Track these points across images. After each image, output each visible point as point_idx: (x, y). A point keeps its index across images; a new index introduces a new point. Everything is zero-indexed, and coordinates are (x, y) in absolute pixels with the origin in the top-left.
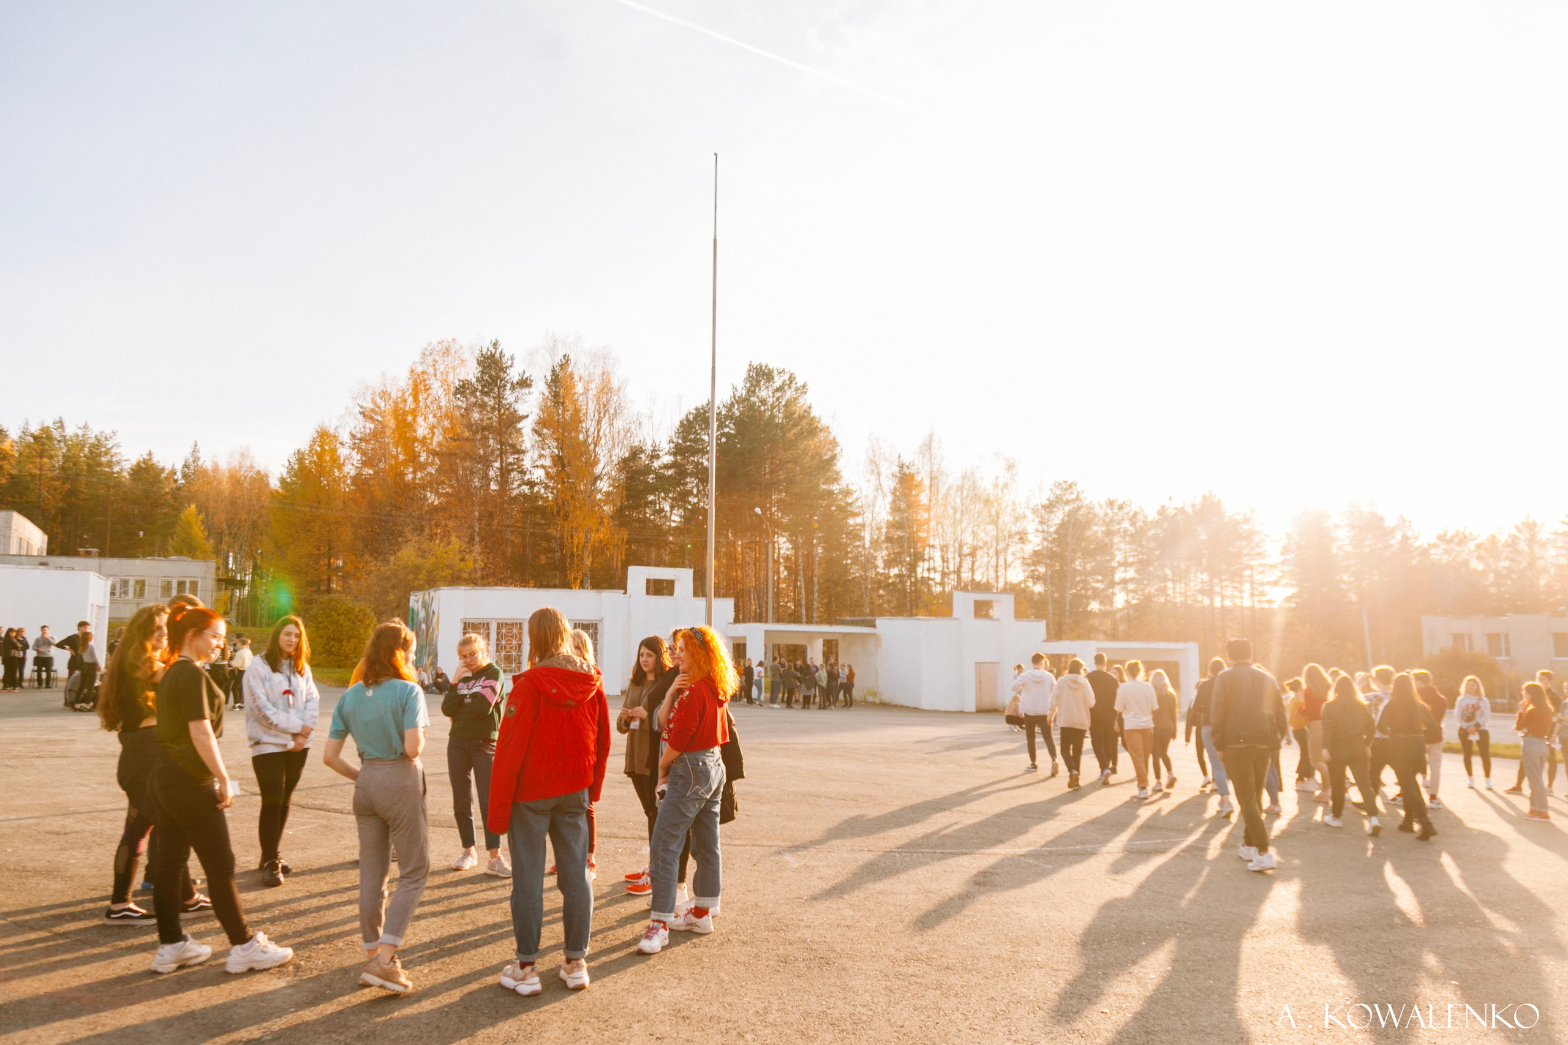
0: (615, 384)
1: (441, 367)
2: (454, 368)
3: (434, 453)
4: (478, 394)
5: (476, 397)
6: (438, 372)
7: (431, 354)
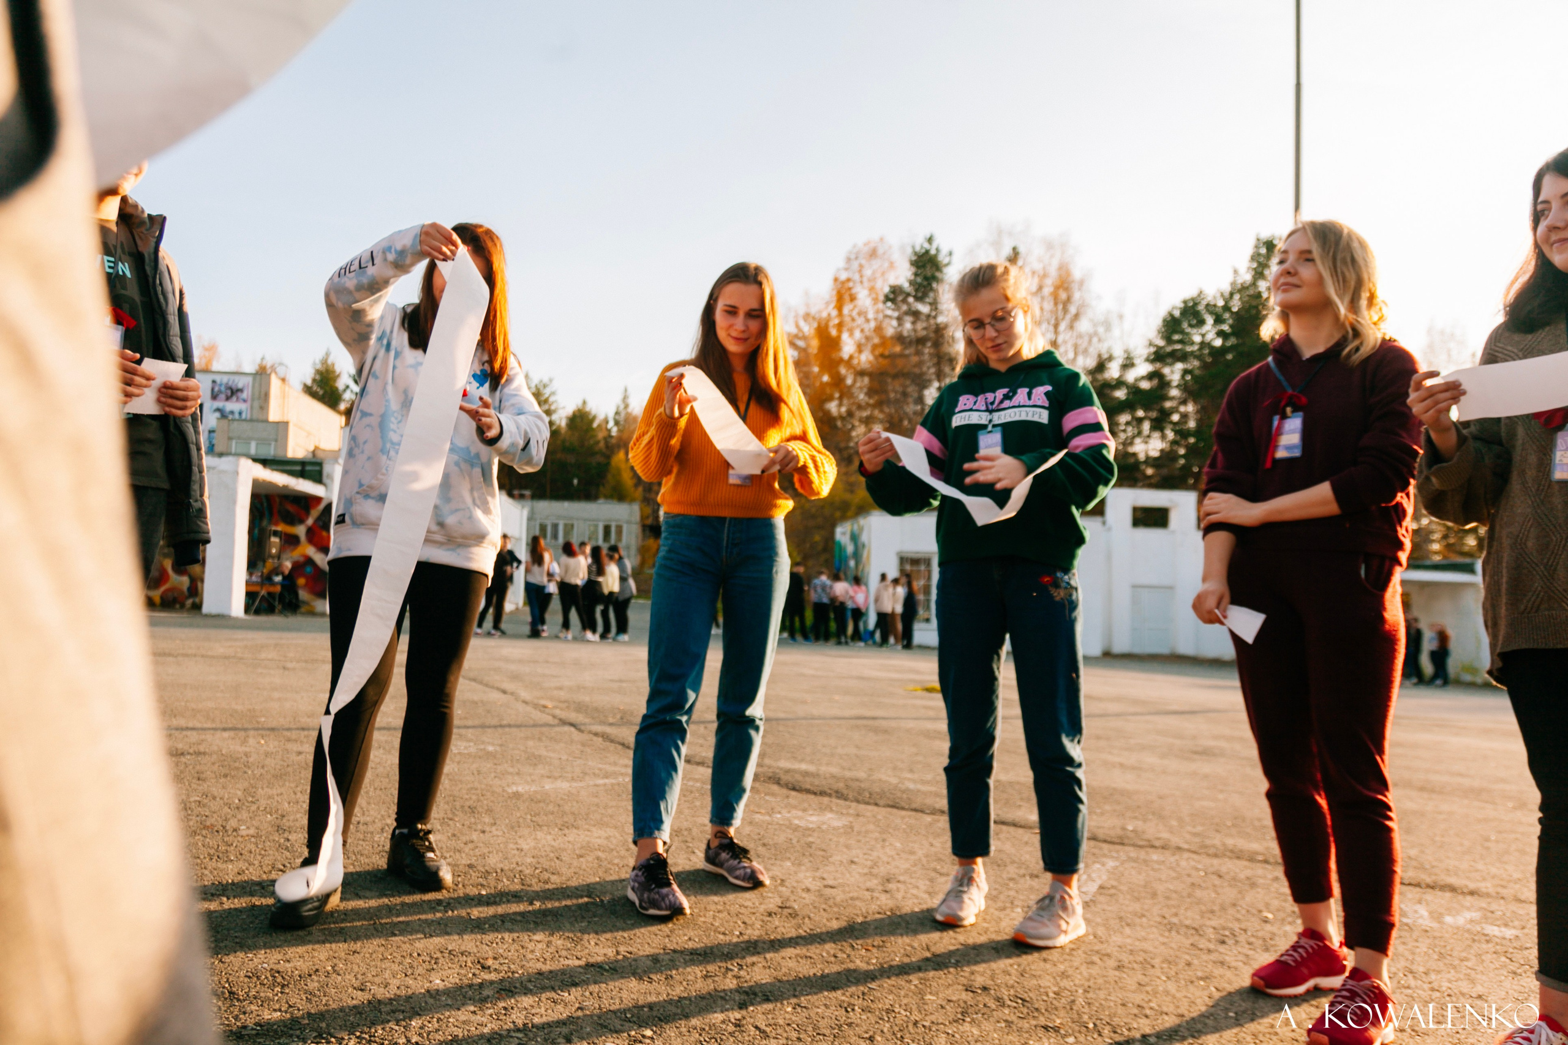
0: (1077, 274)
1: (868, 272)
2: (883, 274)
3: (861, 373)
4: (911, 300)
5: (908, 304)
6: (865, 279)
7: (856, 258)
